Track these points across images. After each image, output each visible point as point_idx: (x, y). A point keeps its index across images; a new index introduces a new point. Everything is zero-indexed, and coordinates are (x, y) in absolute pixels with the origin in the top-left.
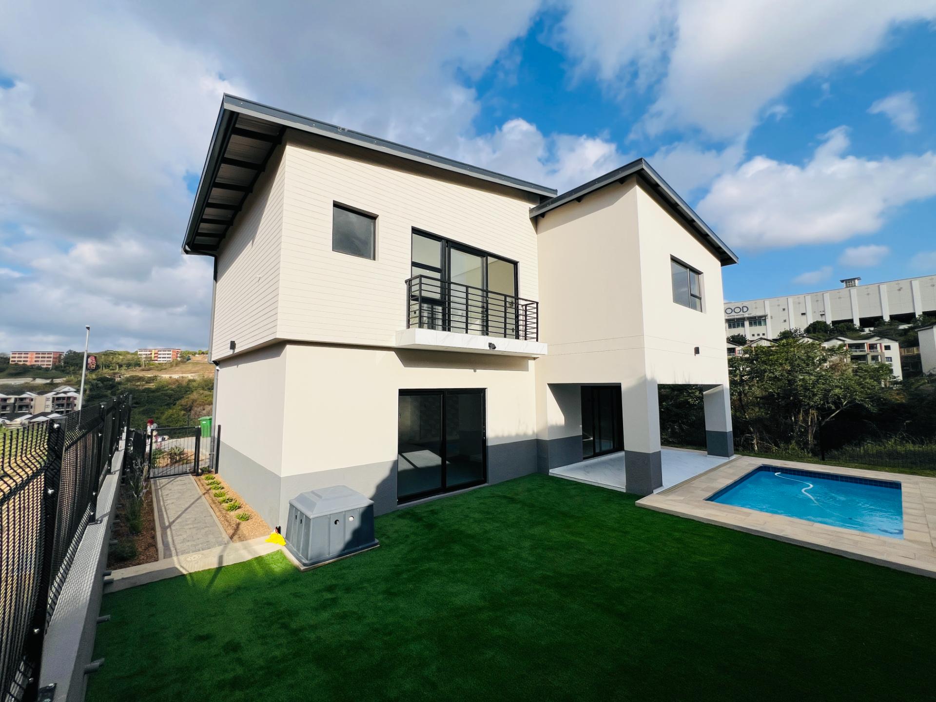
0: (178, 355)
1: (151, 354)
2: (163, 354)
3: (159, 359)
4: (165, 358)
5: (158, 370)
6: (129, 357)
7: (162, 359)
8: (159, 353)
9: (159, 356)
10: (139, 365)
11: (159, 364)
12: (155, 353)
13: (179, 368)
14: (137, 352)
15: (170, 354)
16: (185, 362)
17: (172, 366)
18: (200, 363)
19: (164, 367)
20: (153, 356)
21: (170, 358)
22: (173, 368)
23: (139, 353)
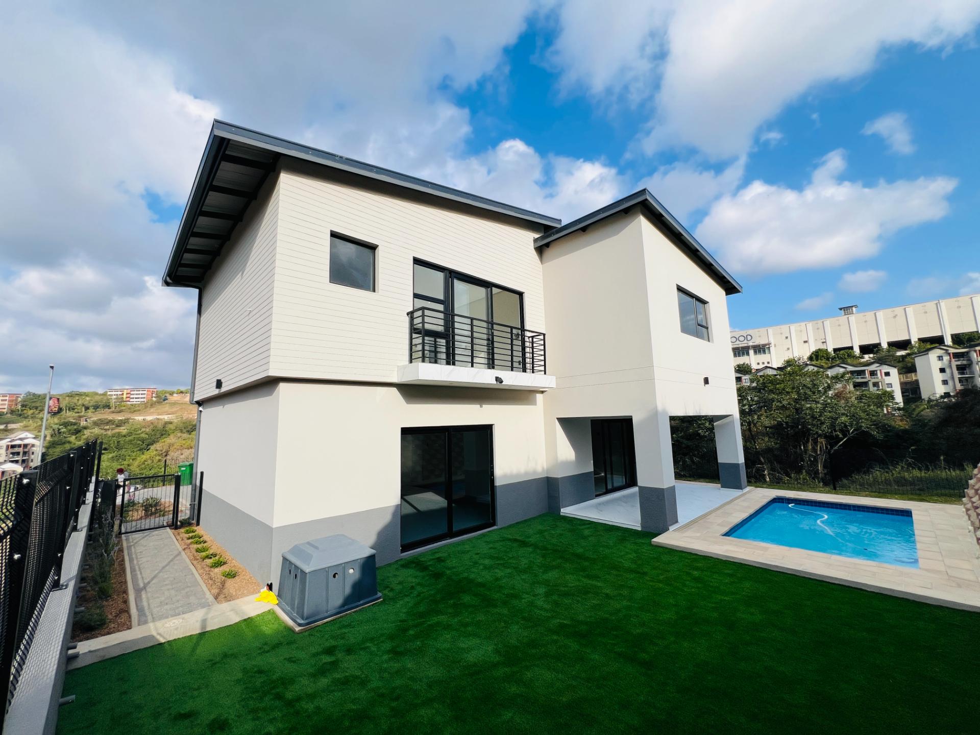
0: (154, 395)
1: (123, 394)
2: (136, 394)
3: (131, 400)
4: (139, 398)
5: (130, 412)
6: (98, 398)
7: (135, 400)
8: (132, 393)
9: (132, 396)
10: (108, 407)
11: (132, 405)
12: (127, 394)
13: (155, 408)
14: (106, 392)
15: (145, 394)
16: (162, 402)
17: (146, 407)
18: (178, 403)
19: (137, 408)
20: (125, 396)
21: (144, 398)
22: (148, 409)
23: (109, 393)
